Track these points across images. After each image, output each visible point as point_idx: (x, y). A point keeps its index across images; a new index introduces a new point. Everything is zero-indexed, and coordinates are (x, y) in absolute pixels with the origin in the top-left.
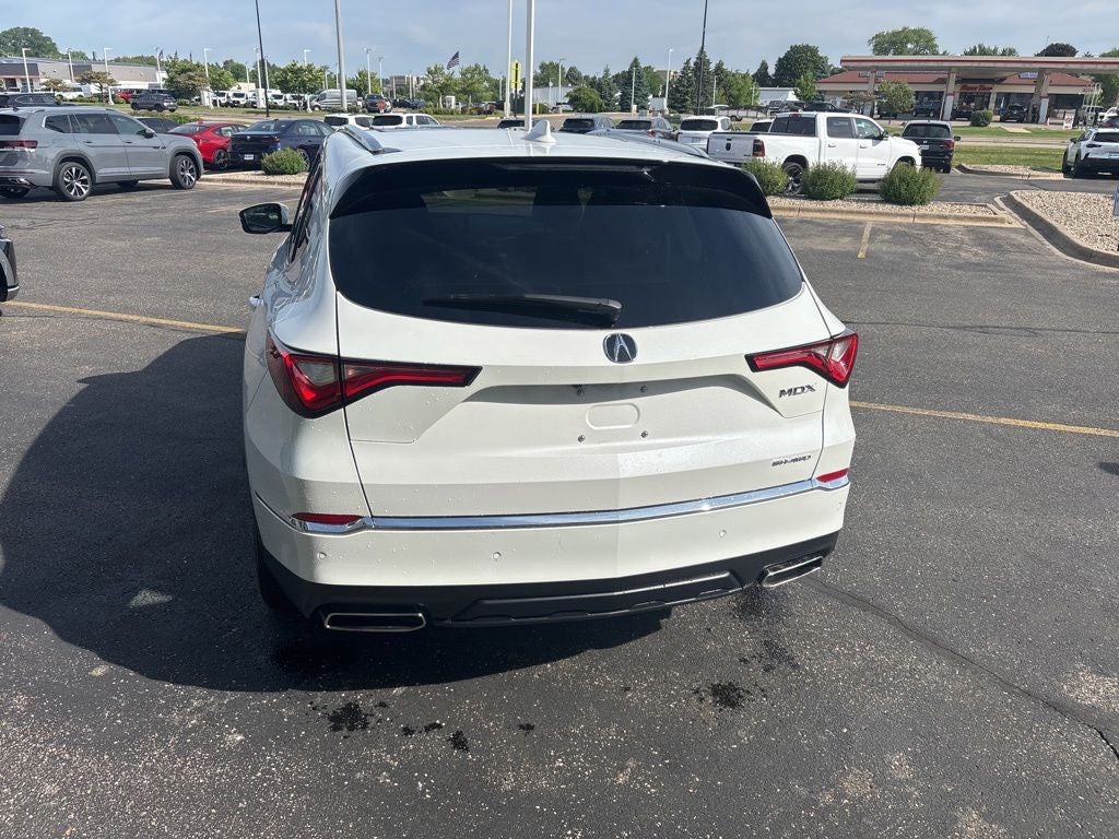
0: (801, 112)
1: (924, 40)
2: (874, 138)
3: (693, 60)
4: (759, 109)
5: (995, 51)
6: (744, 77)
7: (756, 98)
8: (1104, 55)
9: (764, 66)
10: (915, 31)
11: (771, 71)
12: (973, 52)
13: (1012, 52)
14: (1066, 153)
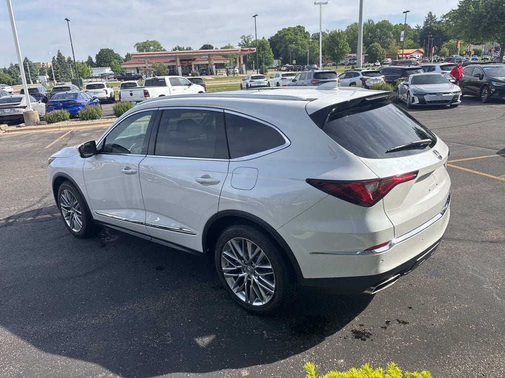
0: (156, 77)
1: (157, 45)
2: (188, 85)
3: (56, 57)
4: (96, 77)
5: (183, 48)
6: (82, 63)
7: (92, 72)
8: (222, 48)
9: (90, 59)
10: (152, 42)
11: (94, 60)
12: (175, 49)
13: (190, 49)
14: (241, 85)
